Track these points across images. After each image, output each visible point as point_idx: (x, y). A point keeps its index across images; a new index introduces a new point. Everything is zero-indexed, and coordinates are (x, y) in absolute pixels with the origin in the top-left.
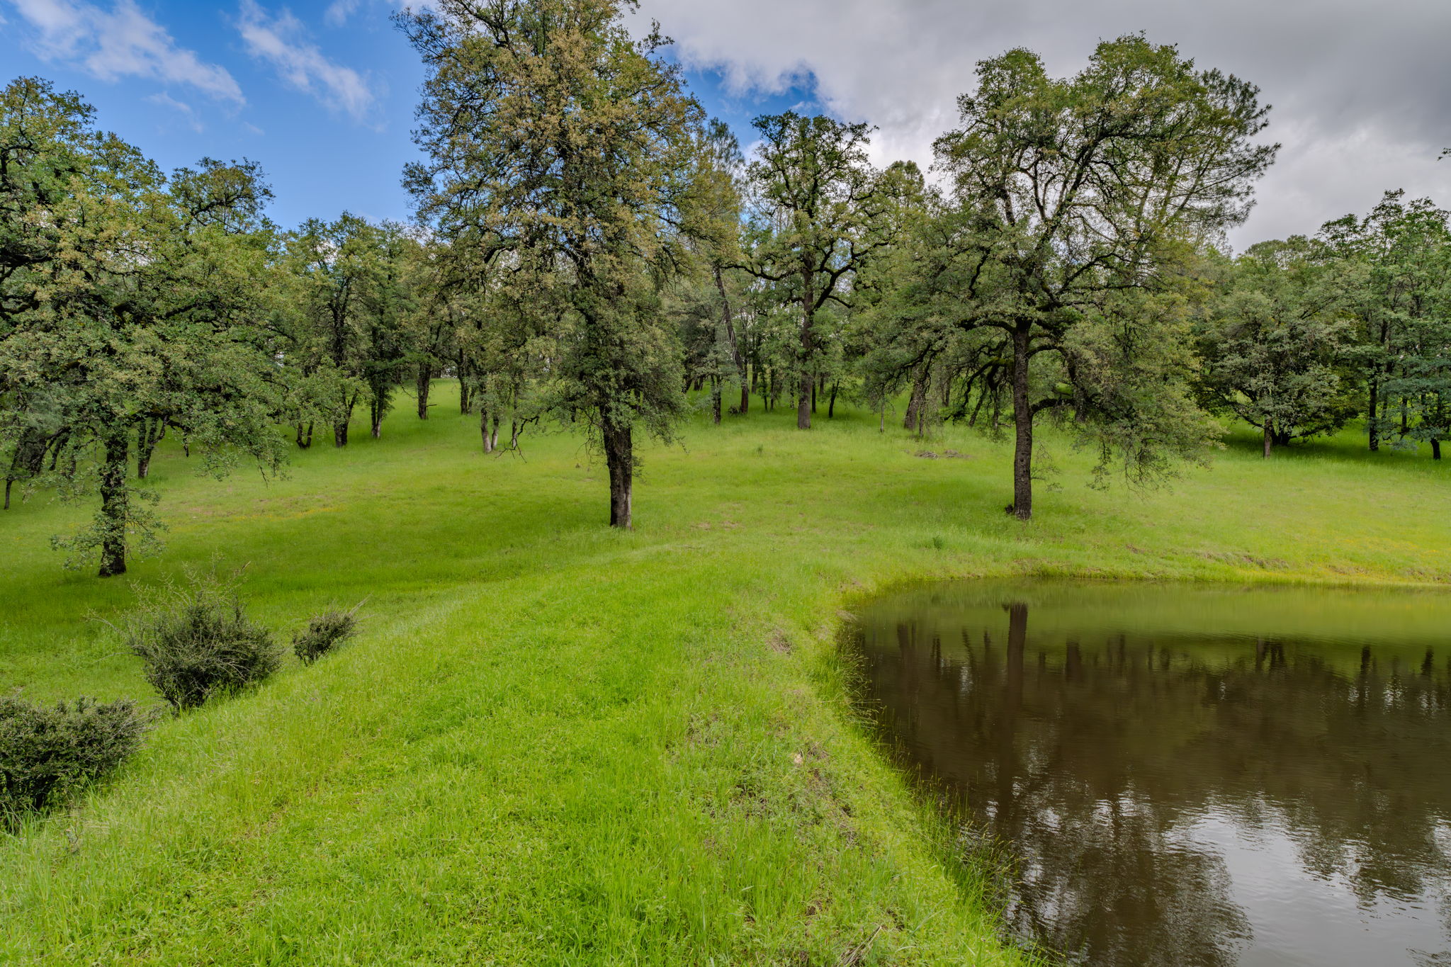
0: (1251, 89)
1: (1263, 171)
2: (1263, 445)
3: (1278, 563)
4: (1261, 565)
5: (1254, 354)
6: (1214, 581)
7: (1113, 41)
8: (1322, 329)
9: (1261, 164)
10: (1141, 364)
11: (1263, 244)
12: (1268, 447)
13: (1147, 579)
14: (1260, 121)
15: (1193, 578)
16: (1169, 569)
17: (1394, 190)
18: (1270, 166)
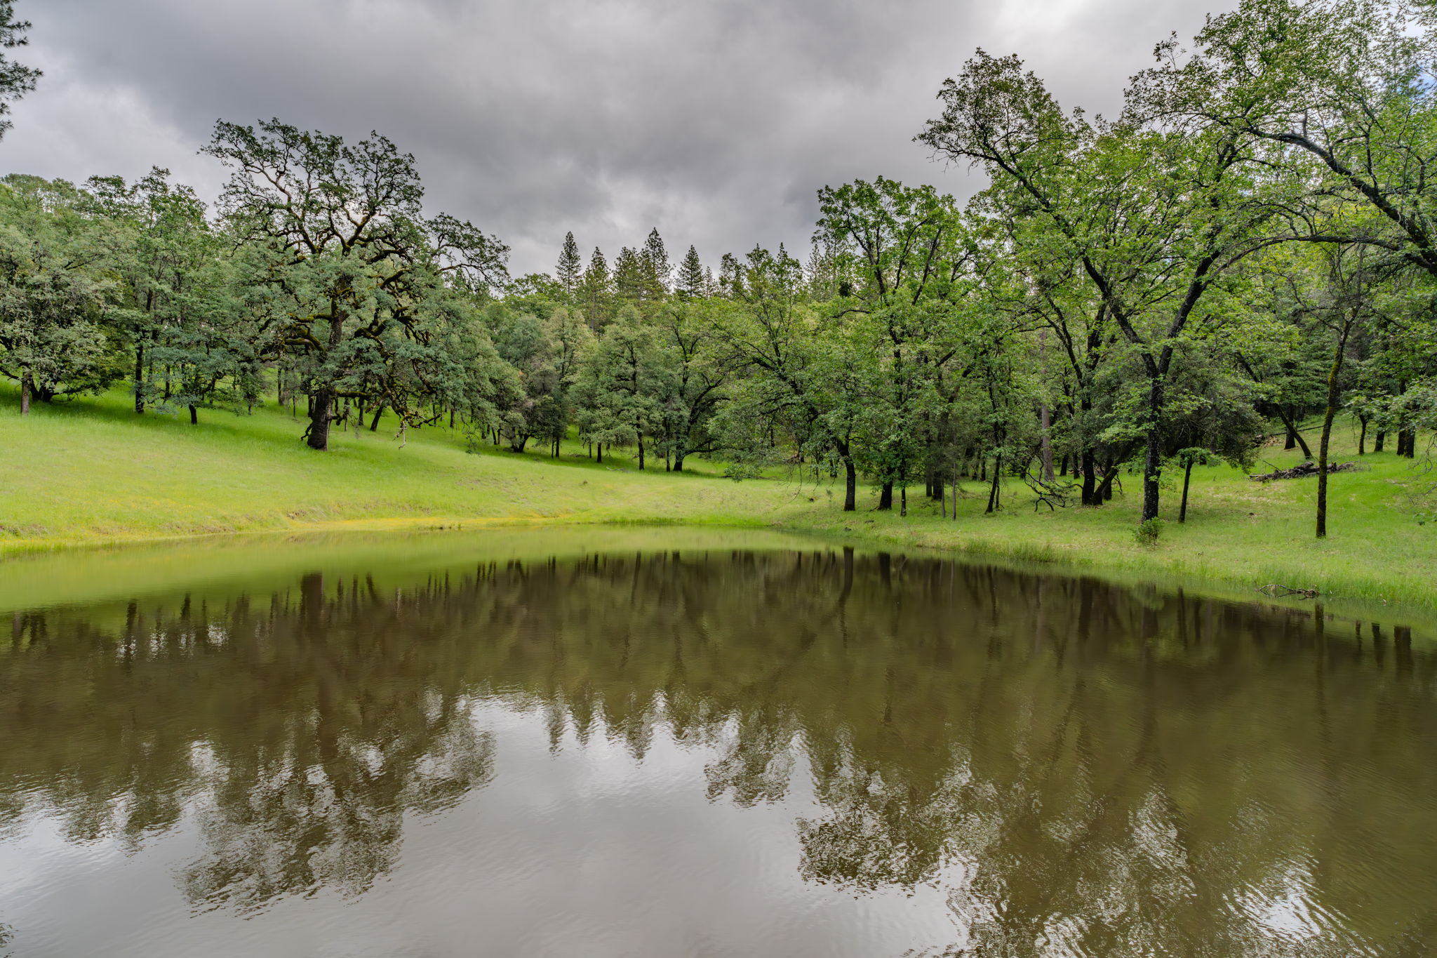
1: (21, 94)
2: (21, 400)
3: (36, 528)
4: (15, 533)
5: (9, 297)
8: (87, 284)
9: (18, 84)
12: (26, 402)
14: (18, 34)
17: (161, 168)
18: (29, 91)
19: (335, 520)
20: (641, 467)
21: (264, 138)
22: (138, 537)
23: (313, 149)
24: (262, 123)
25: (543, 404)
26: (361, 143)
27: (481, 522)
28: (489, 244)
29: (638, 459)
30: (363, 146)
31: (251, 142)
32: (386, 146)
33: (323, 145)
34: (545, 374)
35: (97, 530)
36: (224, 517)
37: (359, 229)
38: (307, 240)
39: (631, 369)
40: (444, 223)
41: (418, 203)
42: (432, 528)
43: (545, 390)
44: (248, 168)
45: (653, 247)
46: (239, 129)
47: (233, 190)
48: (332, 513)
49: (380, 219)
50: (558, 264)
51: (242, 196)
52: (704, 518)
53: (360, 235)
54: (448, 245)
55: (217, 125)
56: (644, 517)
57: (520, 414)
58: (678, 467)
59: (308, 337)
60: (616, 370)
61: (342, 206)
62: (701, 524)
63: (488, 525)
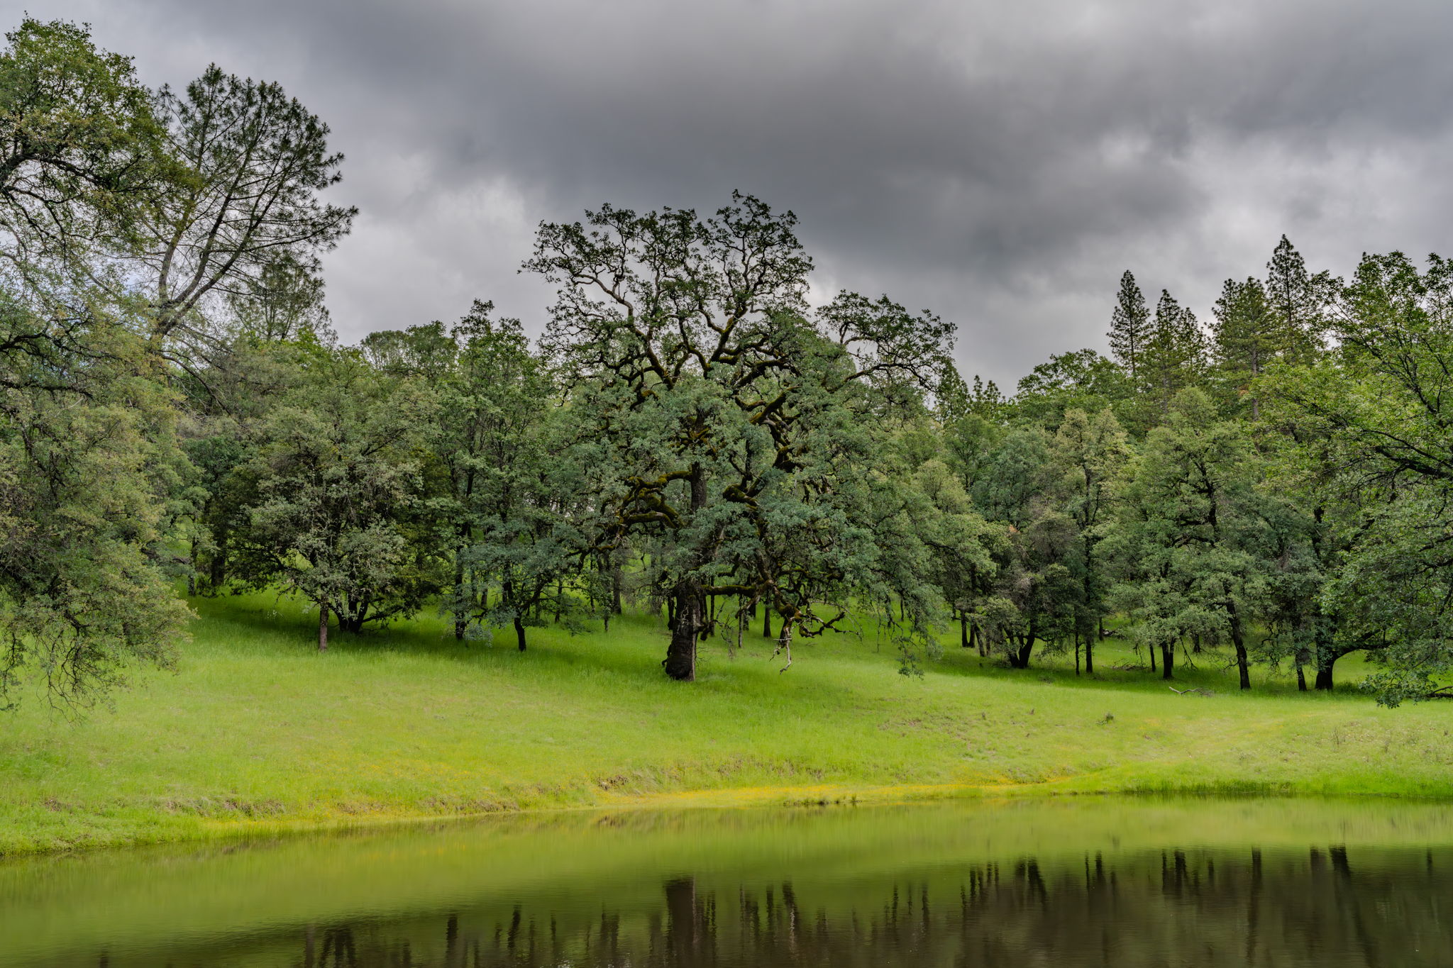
0: (319, 126)
1: (335, 241)
2: (318, 632)
3: (272, 806)
4: (248, 812)
5: (304, 499)
6: (163, 841)
7: (45, 23)
8: (384, 472)
9: (331, 230)
10: (70, 510)
11: (384, 334)
12: (324, 636)
13: (55, 851)
14: (330, 172)
15: (131, 842)
16: (94, 831)
17: (484, 301)
18: (345, 236)
19: (669, 790)
20: (1245, 684)
21: (595, 234)
22: (385, 819)
23: (658, 234)
24: (589, 214)
25: (1050, 580)
26: (720, 212)
27: (897, 792)
28: (921, 326)
29: (1237, 668)
30: (722, 216)
31: (581, 243)
32: (755, 209)
33: (673, 226)
34: (1050, 526)
35: (342, 807)
36: (507, 788)
37: (725, 338)
38: (656, 367)
39: (1203, 503)
40: (845, 306)
41: (803, 282)
42: (806, 804)
43: (1054, 556)
44: (577, 279)
45: (1284, 271)
46: (566, 228)
47: (560, 314)
48: (666, 781)
49: (756, 318)
50: (1111, 330)
51: (574, 320)
52: (1335, 781)
53: (727, 345)
54: (855, 339)
55: (540, 229)
56: (1209, 782)
57: (1009, 601)
58: (1325, 681)
59: (661, 508)
60: (1178, 507)
61: (701, 308)
62: (1327, 794)
63: (907, 798)
